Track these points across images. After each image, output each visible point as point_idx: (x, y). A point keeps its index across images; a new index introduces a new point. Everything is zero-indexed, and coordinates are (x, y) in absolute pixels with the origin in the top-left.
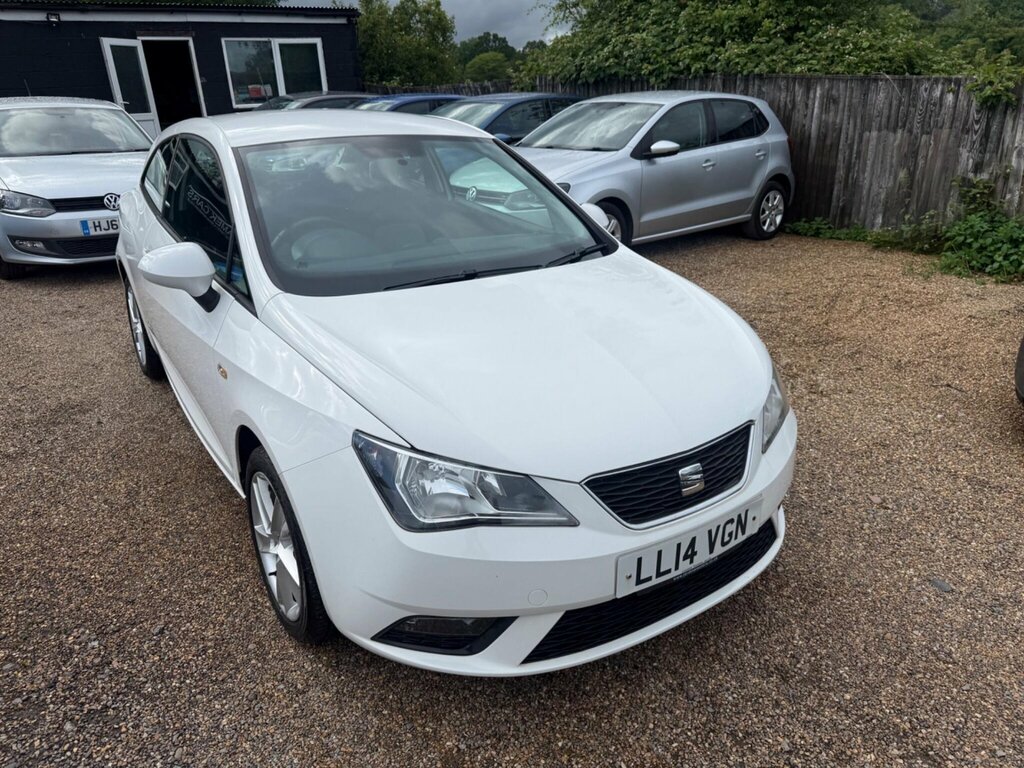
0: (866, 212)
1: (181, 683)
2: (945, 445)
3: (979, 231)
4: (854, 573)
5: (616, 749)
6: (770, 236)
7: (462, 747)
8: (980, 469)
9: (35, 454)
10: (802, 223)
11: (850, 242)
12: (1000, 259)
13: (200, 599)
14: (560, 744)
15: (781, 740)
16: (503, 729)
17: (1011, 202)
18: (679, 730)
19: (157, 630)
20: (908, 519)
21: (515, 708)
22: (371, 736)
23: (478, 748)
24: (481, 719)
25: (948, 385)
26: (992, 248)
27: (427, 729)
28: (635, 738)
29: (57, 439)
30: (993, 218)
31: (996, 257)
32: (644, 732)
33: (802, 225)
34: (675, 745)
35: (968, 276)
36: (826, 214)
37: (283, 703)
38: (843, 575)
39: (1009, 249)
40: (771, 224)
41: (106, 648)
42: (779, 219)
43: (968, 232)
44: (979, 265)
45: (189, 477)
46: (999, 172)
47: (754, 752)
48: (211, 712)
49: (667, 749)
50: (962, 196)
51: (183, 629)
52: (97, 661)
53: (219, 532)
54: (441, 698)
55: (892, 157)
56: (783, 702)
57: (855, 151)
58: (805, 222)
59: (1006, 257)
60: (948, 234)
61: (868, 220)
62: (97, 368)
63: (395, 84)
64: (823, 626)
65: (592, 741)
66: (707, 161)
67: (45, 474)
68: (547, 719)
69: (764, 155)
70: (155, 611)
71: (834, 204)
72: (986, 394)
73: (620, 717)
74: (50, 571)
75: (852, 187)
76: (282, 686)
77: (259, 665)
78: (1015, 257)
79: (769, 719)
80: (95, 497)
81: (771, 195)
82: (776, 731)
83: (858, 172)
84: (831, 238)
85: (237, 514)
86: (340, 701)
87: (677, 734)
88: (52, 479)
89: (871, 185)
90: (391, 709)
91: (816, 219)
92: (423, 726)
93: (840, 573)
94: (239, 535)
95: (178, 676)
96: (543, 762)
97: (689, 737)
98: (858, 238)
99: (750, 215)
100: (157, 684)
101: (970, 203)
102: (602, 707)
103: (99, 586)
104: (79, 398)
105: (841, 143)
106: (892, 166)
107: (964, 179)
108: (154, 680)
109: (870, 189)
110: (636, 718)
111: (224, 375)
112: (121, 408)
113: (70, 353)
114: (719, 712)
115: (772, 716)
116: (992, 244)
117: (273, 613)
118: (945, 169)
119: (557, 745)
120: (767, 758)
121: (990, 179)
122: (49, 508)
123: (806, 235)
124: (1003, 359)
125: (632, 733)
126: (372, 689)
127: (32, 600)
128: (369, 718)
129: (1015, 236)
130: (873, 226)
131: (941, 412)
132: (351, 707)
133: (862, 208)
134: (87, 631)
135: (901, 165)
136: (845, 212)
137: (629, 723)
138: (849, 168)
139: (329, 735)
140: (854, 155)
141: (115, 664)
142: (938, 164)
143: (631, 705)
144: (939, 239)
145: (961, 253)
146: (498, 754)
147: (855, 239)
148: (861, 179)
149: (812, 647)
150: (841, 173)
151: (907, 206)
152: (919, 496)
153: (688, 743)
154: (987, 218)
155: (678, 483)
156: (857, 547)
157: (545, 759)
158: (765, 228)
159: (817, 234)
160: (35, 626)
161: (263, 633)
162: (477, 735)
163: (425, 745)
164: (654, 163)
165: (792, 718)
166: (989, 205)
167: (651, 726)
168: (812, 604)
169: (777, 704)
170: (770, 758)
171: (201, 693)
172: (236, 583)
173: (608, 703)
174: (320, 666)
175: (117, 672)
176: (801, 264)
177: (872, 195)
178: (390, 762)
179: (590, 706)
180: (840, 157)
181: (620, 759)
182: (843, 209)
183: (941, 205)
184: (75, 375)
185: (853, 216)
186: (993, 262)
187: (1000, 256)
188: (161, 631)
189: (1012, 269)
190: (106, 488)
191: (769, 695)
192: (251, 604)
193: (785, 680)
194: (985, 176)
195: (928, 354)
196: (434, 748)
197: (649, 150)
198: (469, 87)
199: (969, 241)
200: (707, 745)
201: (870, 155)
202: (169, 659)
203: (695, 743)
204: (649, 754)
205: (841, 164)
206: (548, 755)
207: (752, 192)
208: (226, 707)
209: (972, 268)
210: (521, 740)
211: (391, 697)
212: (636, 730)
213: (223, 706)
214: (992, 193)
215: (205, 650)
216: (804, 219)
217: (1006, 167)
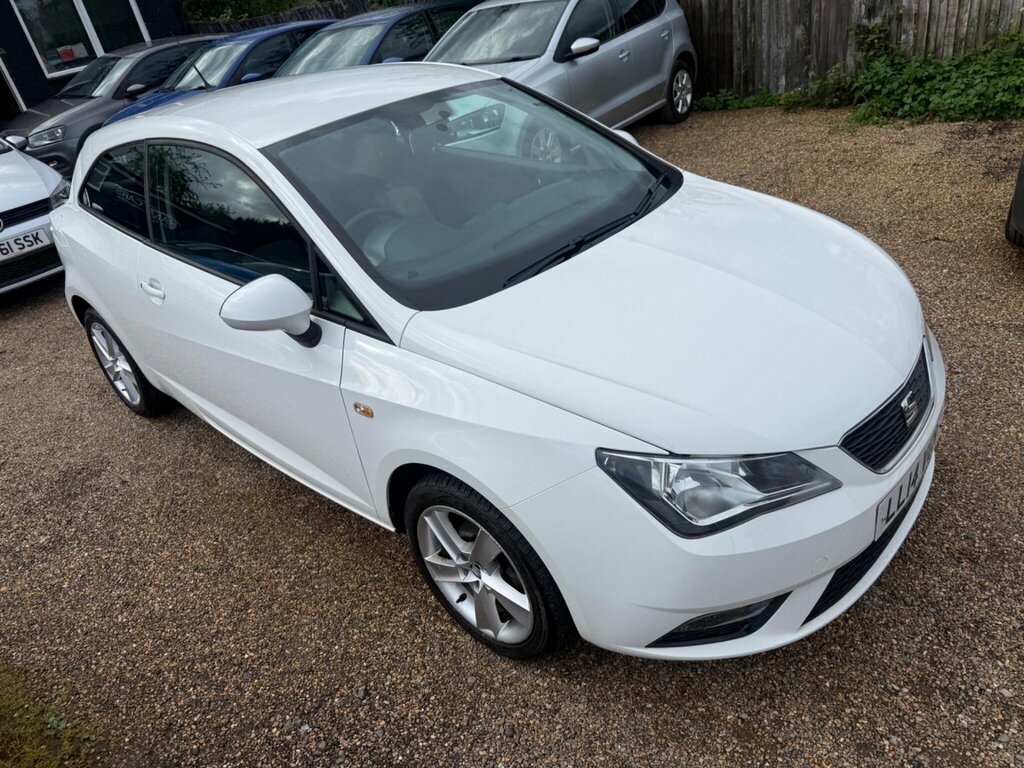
0: (768, 75)
1: (427, 740)
2: (967, 298)
3: (885, 77)
4: (967, 443)
5: (879, 674)
6: (683, 117)
7: (744, 716)
8: (1010, 314)
9: (74, 537)
10: (707, 98)
11: (759, 109)
12: (910, 100)
13: (380, 646)
14: (828, 684)
15: (1008, 619)
16: (768, 687)
17: (907, 42)
18: (920, 637)
19: (361, 694)
20: (980, 379)
21: (765, 664)
22: (653, 733)
23: (758, 713)
24: (742, 684)
25: (936, 239)
26: (900, 92)
27: (700, 709)
28: (888, 658)
29: (87, 514)
30: (892, 61)
31: (905, 100)
32: (891, 649)
33: (708, 100)
34: (925, 653)
35: (886, 124)
36: (730, 86)
37: (545, 729)
38: (960, 448)
39: (915, 90)
40: (683, 105)
41: (321, 729)
42: (689, 98)
43: (875, 79)
44: (890, 110)
45: (268, 517)
46: (892, 13)
47: (993, 637)
48: (480, 760)
49: (921, 659)
50: (860, 45)
51: (388, 683)
52: (322, 745)
53: (346, 567)
54: (691, 675)
55: (786, 15)
56: (987, 584)
57: (749, 15)
58: (711, 96)
59: (914, 98)
60: (856, 85)
61: (772, 84)
62: (74, 420)
63: (226, 17)
64: (973, 501)
65: (854, 673)
66: (622, 52)
67: (104, 557)
68: (800, 664)
69: (668, 35)
70: (343, 674)
71: (736, 72)
72: (972, 240)
73: (862, 641)
74: (193, 663)
75: (751, 52)
76: (531, 712)
77: (492, 696)
78: (922, 96)
79: (986, 603)
80: (181, 567)
81: (678, 75)
82: (999, 613)
83: (755, 35)
84: (740, 108)
85: (352, 542)
86: (598, 708)
87: (920, 642)
88: (115, 561)
89: (769, 47)
90: (652, 701)
91: (721, 91)
92: (694, 707)
93: (956, 447)
94: (370, 565)
95: (419, 735)
96: (824, 706)
97: (932, 642)
98: (767, 102)
99: (664, 100)
100: (404, 750)
101: (868, 50)
102: (840, 637)
103: (261, 664)
104: (79, 461)
105: (734, 9)
106: (787, 24)
107: (859, 26)
108: (397, 745)
109: (769, 51)
110: (877, 638)
111: (368, 413)
112: (136, 458)
113: (29, 408)
114: (941, 610)
115: (986, 600)
116: (898, 88)
117: (468, 637)
118: (839, 19)
119: (825, 686)
120: (1008, 640)
121: (883, 23)
122: (138, 593)
123: (714, 109)
124: (969, 201)
125: (882, 654)
126: (620, 687)
127: (198, 702)
128: (639, 716)
129: (919, 75)
130: (777, 88)
131: (944, 267)
132: (614, 711)
133: (764, 73)
134: (288, 717)
135: (796, 22)
136: (748, 79)
137: (874, 645)
138: (745, 33)
139: (613, 745)
140: (749, 19)
141: (344, 743)
142: (833, 15)
143: (864, 627)
144: (844, 90)
145: (872, 102)
146: (780, 712)
147: (763, 105)
148: (759, 43)
149: (976, 524)
150: (738, 40)
151: (808, 63)
152: (976, 355)
153: (935, 647)
154: (888, 62)
155: (903, 414)
156: (954, 417)
157: (824, 703)
158: (679, 110)
159: (725, 107)
160: (224, 729)
161: (473, 662)
162: (749, 700)
163: (709, 726)
164: (576, 64)
165: (1003, 596)
166: (886, 48)
167: (895, 642)
168: (951, 482)
169: (983, 588)
170: (1010, 638)
171: (455, 744)
172: (405, 618)
173: (843, 632)
174: (554, 678)
175: (354, 750)
176: (733, 142)
177: (772, 58)
178: (689, 753)
179: (829, 640)
180: (735, 23)
181: (888, 681)
182: (746, 76)
183: (840, 56)
184: (56, 434)
185: (756, 83)
186: (903, 105)
187: (908, 98)
188: (366, 692)
189: (921, 109)
190: (186, 554)
191: (971, 580)
192: (438, 636)
193: (973, 561)
194: (878, 20)
195: (902, 211)
196: (719, 725)
197: (570, 50)
198: (317, 8)
199: (877, 88)
200: (951, 644)
201: (765, 16)
202: (395, 721)
203: (939, 644)
204: (910, 669)
205: (737, 31)
206: (824, 698)
207: (663, 77)
208: (492, 750)
209: (885, 114)
210: (791, 692)
211: (644, 689)
212: (884, 649)
213: (487, 750)
214: (888, 37)
215: (426, 698)
216: (708, 94)
217: (898, 8)
